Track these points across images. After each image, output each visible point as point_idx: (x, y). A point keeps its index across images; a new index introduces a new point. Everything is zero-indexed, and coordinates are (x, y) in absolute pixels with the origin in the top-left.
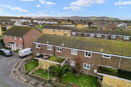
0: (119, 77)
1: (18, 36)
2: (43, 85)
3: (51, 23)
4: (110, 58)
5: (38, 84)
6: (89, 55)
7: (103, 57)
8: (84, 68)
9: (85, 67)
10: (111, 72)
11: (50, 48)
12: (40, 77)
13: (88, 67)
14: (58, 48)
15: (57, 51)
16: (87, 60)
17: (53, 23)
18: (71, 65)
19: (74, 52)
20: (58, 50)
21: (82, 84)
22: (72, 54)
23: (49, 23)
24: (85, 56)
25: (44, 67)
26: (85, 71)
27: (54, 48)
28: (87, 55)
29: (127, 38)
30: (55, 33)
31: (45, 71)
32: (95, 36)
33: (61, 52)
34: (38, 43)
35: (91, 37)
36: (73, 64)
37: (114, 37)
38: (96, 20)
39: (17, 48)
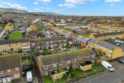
4: (81, 59)
8: (73, 67)
11: (55, 65)
15: (60, 65)
16: (74, 63)
21: (79, 74)
22: (67, 63)
25: (59, 77)
27: (58, 65)
29: (65, 41)
30: (11, 48)
31: (61, 79)
32: (50, 43)
33: (62, 65)
34: (46, 66)
35: (47, 44)
36: (68, 68)
37: (59, 41)
38: (6, 13)
39: (12, 78)
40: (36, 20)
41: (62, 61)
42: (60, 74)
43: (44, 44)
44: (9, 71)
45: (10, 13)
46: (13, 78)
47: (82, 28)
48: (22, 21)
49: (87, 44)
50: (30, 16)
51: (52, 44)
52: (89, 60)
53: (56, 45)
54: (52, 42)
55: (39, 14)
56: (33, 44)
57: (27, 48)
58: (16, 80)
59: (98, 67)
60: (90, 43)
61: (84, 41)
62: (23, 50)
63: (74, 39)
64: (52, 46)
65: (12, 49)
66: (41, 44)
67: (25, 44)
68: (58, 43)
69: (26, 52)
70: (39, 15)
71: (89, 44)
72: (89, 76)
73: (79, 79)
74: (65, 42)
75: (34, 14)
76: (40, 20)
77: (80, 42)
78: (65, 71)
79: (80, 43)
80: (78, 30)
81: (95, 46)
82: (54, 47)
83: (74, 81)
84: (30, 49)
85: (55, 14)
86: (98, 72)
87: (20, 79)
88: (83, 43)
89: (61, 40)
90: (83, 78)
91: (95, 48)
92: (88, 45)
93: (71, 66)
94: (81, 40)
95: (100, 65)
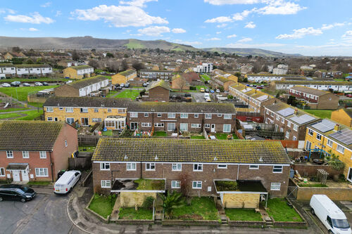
0: (241, 190)
1: (34, 149)
2: (149, 229)
3: (31, 72)
4: (226, 168)
5: (142, 230)
6: (200, 168)
7: (219, 168)
8: (193, 188)
9: (195, 186)
10: (231, 186)
11: (132, 167)
12: (134, 219)
13: (199, 186)
14: (148, 165)
15: (147, 170)
16: (197, 176)
17: (39, 72)
18: (173, 187)
19: (177, 168)
20: (148, 168)
21: (200, 211)
22: (173, 170)
23: (27, 72)
24: (194, 170)
25: (132, 203)
26: (195, 192)
27: (141, 167)
28: (196, 168)
29: (228, 116)
30: (85, 116)
31: (136, 209)
32: (178, 117)
33: (154, 170)
34: (105, 162)
35: (169, 119)
36: (175, 185)
37: (208, 116)
38: (143, 51)
39: (32, 176)
40: (201, 67)
41: (156, 158)
42: (136, 194)
43: (163, 119)
44: (26, 155)
45: (151, 51)
46: (35, 176)
47: (337, 93)
48: (166, 67)
49: (302, 136)
50: (194, 57)
51: (184, 121)
52: (258, 178)
53: (197, 126)
54: (184, 115)
55: (220, 53)
56: (134, 115)
57: (116, 122)
58: (40, 182)
59: (290, 210)
60: (312, 134)
61: (292, 125)
62: (107, 125)
63: (269, 116)
64: (184, 127)
65: (87, 120)
66: (153, 116)
67: (115, 111)
68: (203, 122)
69: (113, 131)
70: (219, 55)
71: (308, 134)
72: (231, 226)
73: (189, 226)
74: (227, 122)
75: (206, 54)
76: (211, 66)
77: (283, 127)
78: (153, 189)
79: (282, 130)
80: (308, 96)
81: (326, 143)
82: (189, 130)
83: (171, 226)
84: (123, 126)
85: (269, 52)
86: (277, 225)
87: (49, 182)
88: (290, 130)
89: (213, 111)
90: (207, 228)
91: (326, 150)
92: (307, 140)
93: (185, 180)
94: (286, 122)
95: (305, 209)
